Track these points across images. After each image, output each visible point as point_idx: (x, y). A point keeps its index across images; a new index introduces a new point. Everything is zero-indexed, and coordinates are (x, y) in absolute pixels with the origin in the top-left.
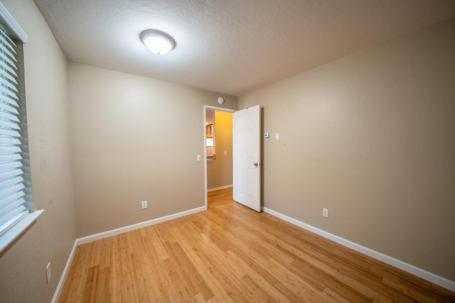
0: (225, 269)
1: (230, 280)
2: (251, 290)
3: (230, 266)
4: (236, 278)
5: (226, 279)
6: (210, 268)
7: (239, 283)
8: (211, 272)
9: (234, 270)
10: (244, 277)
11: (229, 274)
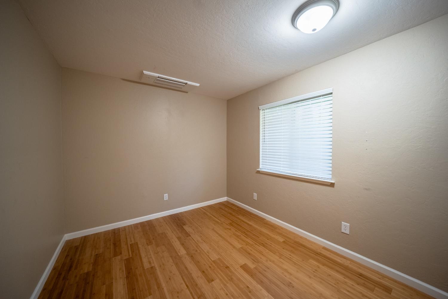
0: (233, 290)
1: (228, 278)
2: (209, 269)
3: (227, 295)
4: (221, 280)
5: (231, 279)
6: (250, 292)
7: (219, 275)
8: (248, 287)
9: (222, 289)
10: (213, 280)
11: (228, 284)
